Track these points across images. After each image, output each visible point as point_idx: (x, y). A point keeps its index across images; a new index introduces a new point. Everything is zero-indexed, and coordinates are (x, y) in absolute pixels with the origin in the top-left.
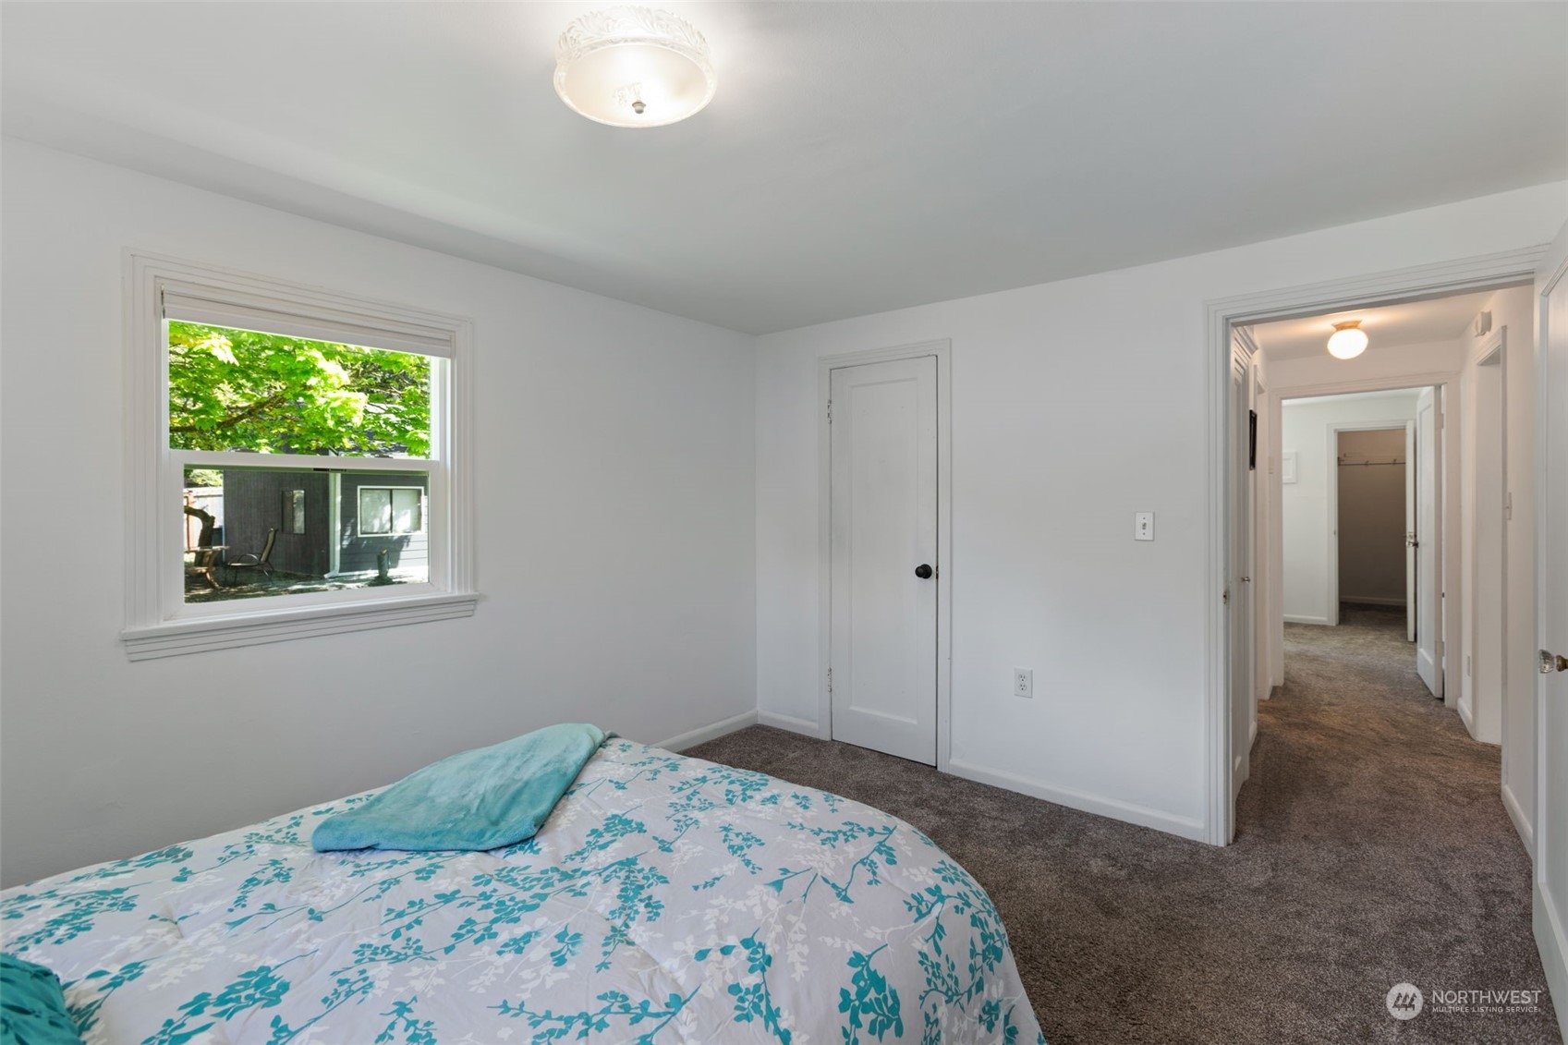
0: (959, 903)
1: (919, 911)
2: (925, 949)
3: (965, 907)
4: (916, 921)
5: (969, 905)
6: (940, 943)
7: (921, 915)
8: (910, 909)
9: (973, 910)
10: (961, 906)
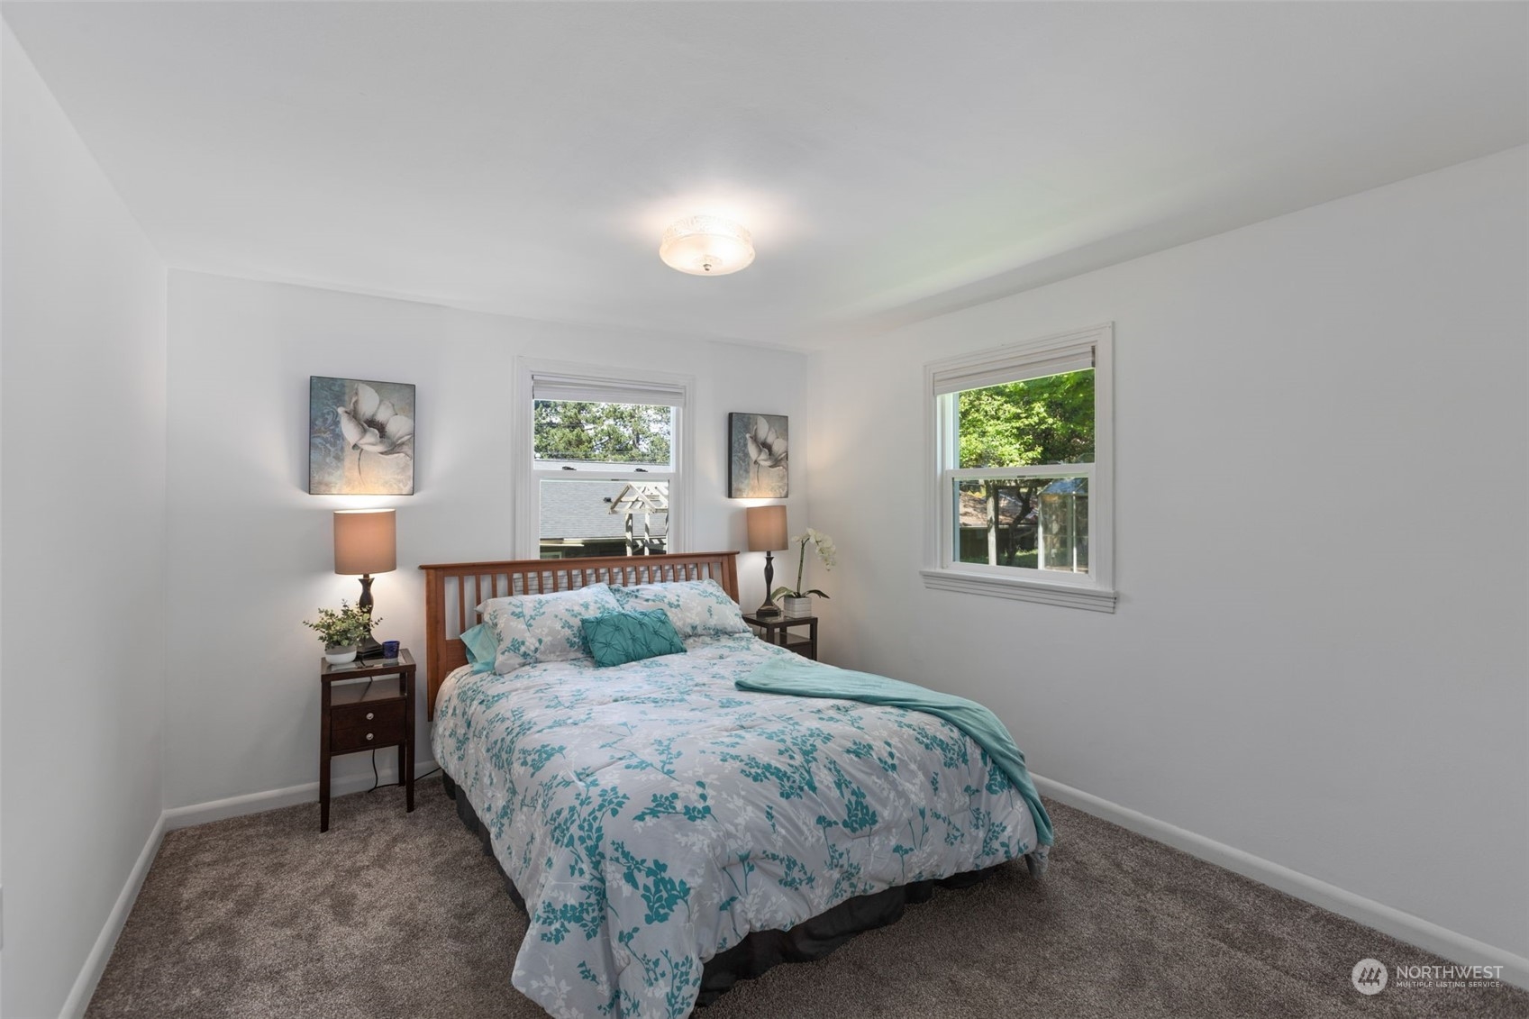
0: (583, 797)
1: (582, 774)
2: (559, 777)
3: (579, 801)
4: (575, 772)
5: (581, 804)
6: (560, 786)
7: (578, 775)
8: (584, 769)
9: (578, 808)
10: (581, 798)
